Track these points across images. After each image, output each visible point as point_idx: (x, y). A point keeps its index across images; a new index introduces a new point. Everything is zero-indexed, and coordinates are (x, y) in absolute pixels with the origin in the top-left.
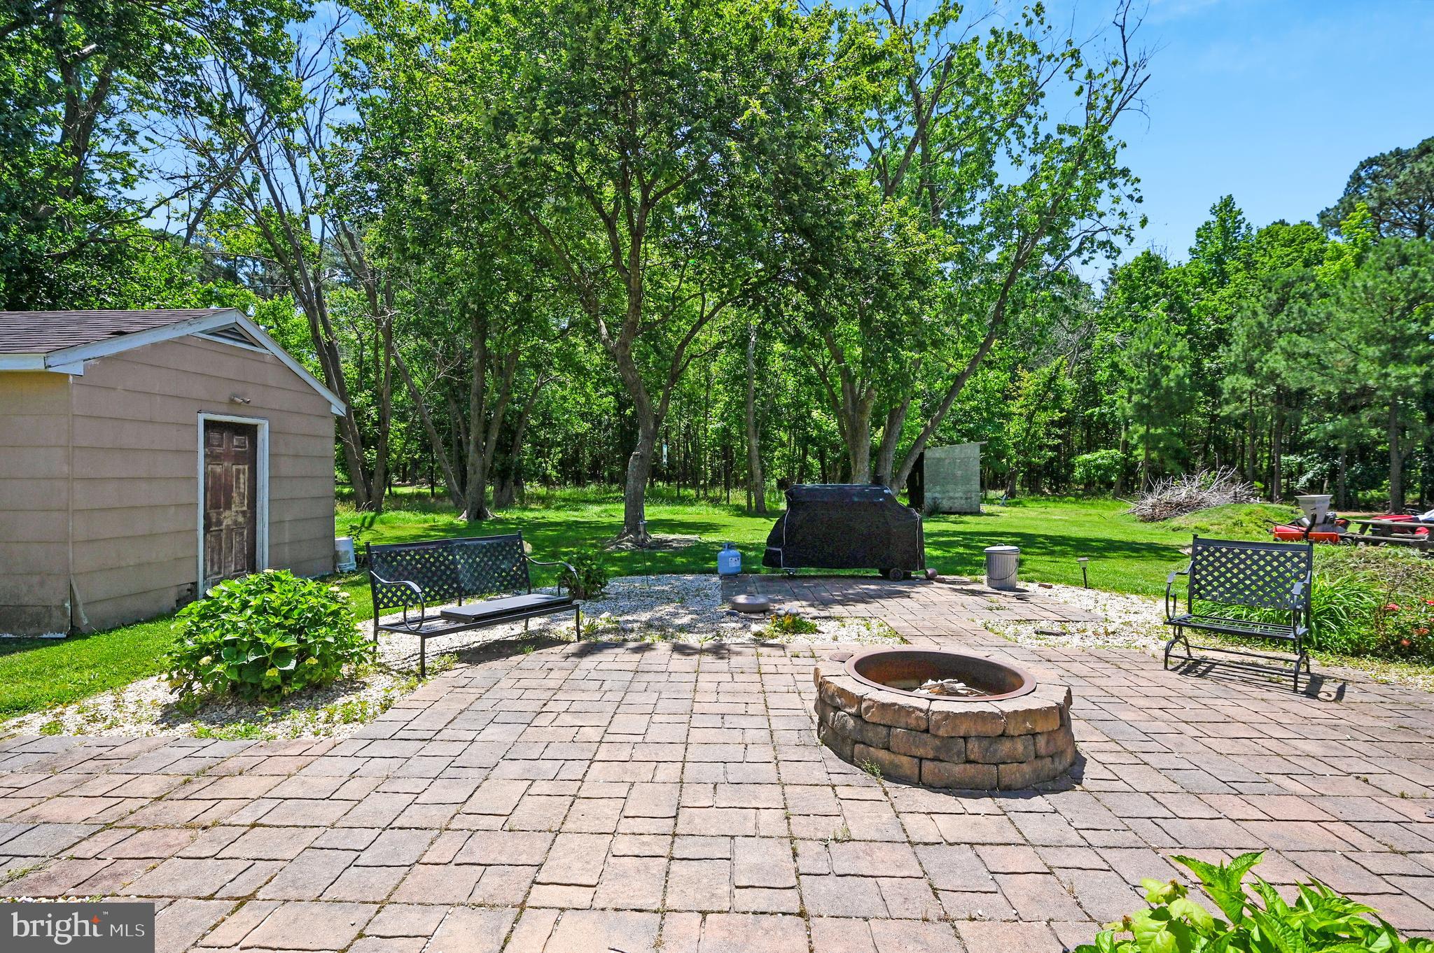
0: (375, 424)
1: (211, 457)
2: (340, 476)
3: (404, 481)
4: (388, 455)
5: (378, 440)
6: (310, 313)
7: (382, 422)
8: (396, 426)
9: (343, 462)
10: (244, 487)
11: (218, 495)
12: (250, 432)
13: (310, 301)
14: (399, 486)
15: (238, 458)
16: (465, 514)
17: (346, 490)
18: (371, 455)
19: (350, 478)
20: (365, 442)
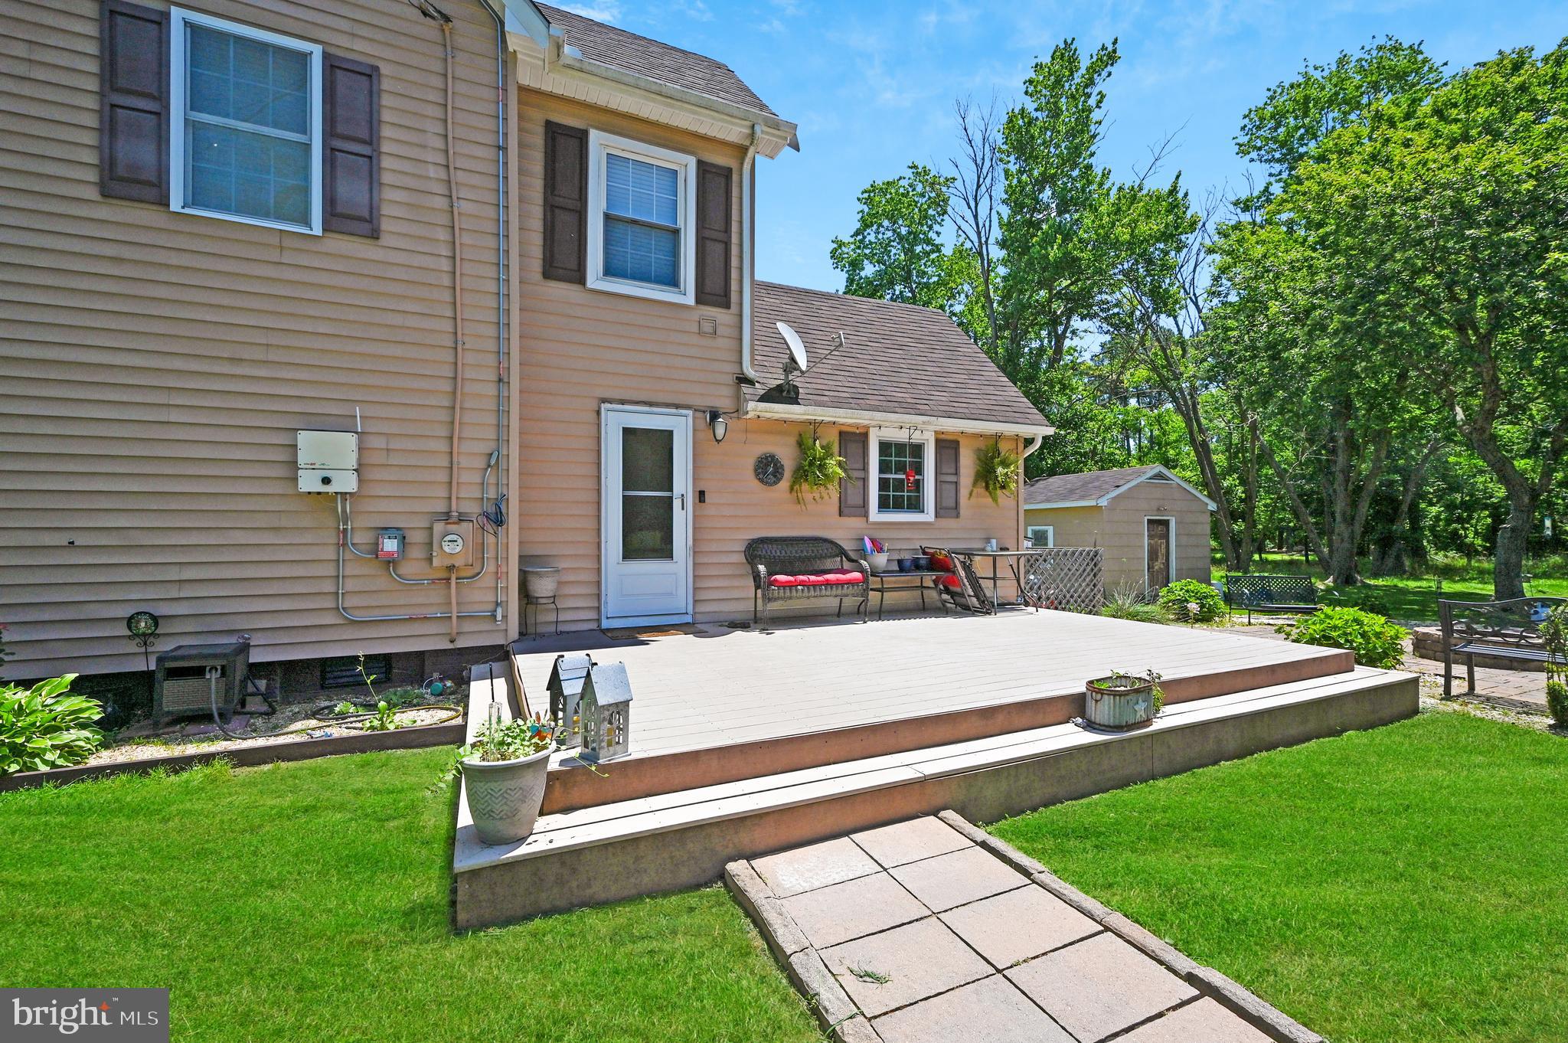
0: (1242, 500)
1: (1150, 537)
2: (1213, 543)
3: (1280, 548)
4: (1255, 526)
5: (1246, 514)
6: (1188, 421)
7: (1249, 499)
8: (1262, 502)
9: (1216, 534)
10: (1164, 551)
11: (1153, 555)
12: (1166, 523)
13: (1188, 414)
14: (1274, 553)
15: (1161, 537)
16: (1331, 578)
17: (1218, 556)
18: (1239, 526)
19: (1221, 544)
20: (1234, 516)
